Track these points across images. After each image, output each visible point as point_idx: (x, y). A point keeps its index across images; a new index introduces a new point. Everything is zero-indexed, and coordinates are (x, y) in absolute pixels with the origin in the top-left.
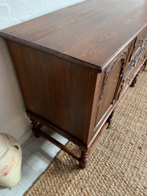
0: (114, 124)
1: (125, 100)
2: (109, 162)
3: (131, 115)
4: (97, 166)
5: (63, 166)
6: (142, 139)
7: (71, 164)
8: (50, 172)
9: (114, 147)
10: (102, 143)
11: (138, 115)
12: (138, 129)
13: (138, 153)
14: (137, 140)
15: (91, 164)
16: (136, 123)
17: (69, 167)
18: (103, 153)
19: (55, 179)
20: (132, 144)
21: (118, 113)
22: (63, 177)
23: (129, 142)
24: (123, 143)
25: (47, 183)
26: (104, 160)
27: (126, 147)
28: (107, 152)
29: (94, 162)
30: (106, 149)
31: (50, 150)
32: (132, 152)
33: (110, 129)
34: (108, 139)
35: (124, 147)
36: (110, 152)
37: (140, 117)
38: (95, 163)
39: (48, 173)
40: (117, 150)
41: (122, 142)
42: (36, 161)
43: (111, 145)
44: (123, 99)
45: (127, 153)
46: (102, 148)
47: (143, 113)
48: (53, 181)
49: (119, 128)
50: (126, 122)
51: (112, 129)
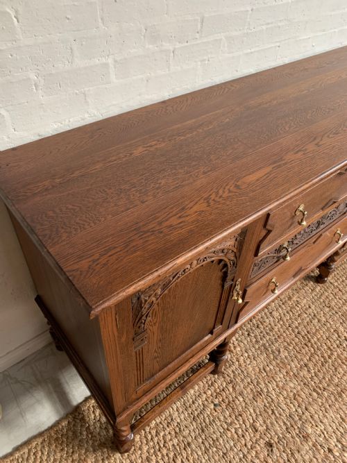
0: (233, 368)
1: (288, 312)
2: (185, 455)
3: (286, 357)
4: (154, 456)
5: (85, 433)
6: (285, 423)
7: (102, 434)
8: (55, 436)
9: (210, 424)
10: (188, 404)
11: (302, 360)
12: (288, 395)
13: (262, 456)
14: (272, 423)
15: (144, 447)
16: (288, 379)
17: (96, 437)
18: (180, 429)
19: (59, 455)
20: (257, 431)
21: (257, 342)
22: (76, 456)
23: (252, 421)
24: (236, 422)
25: (40, 457)
26: (175, 448)
27: (240, 432)
28: (191, 430)
29: (152, 444)
30: (191, 423)
31: (74, 385)
32: (248, 449)
33: (221, 377)
34: (206, 400)
35: (233, 431)
36: (197, 433)
37: (306, 365)
38: (153, 448)
39: (50, 437)
40: (214, 432)
41: (234, 417)
42: (38, 401)
43: (206, 415)
44: (282, 309)
45: (235, 449)
46: (182, 417)
47: (317, 358)
48: (52, 459)
49: (243, 380)
50: (264, 370)
51: (224, 378)
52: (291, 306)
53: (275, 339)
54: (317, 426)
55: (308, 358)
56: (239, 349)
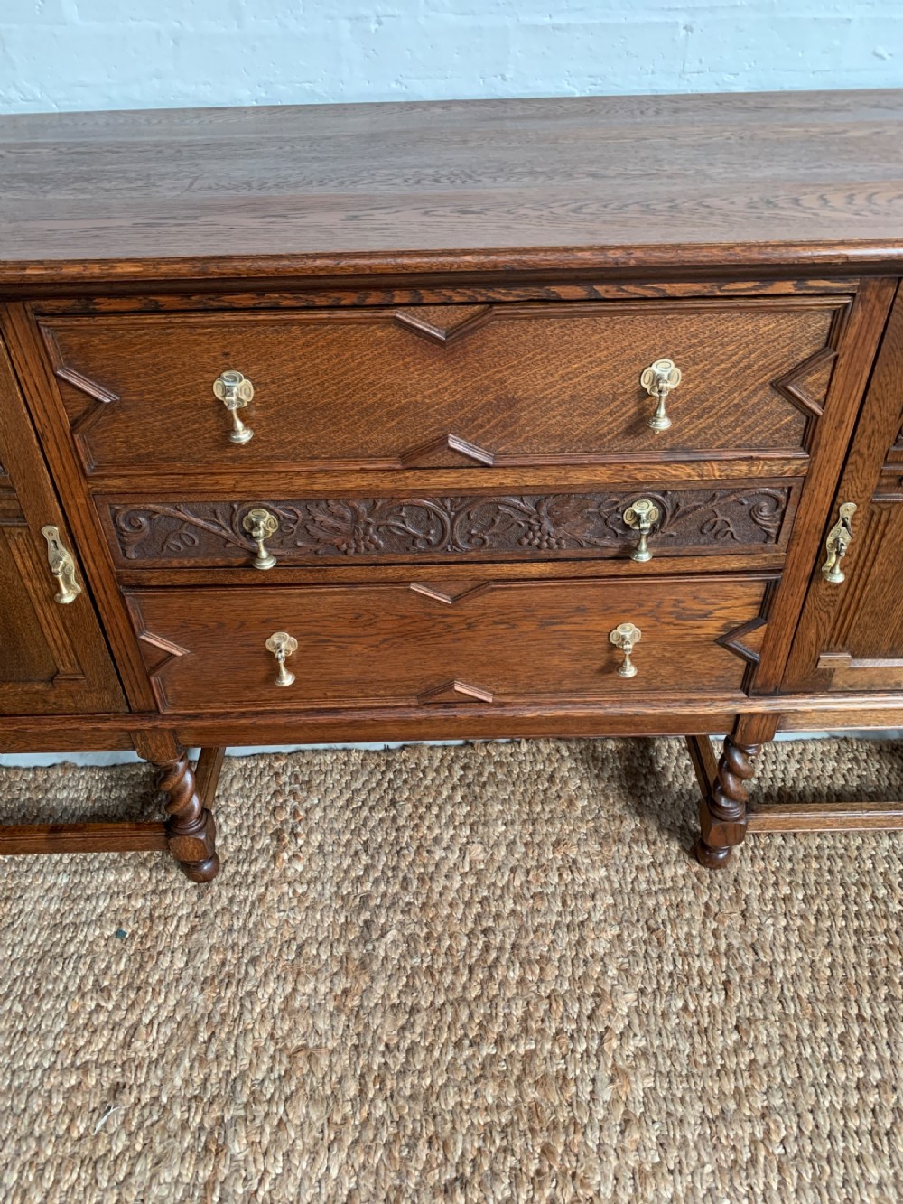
0: (241, 894)
1: (514, 869)
3: (385, 957)
6: (204, 1084)
10: (76, 893)
11: (418, 992)
12: (286, 1037)
13: (79, 1100)
14: (177, 1060)
16: (330, 1006)
21: (359, 880)
24: (116, 994)
27: (99, 1020)
28: (25, 941)
32: (73, 1062)
33: (195, 892)
36: (29, 954)
41: (123, 983)
43: (79, 937)
44: (510, 853)
45: (50, 1042)
49: (230, 930)
50: (301, 947)
51: (200, 896)
52: (543, 860)
53: (409, 904)
54: (265, 1154)
55: (440, 1000)
56: (300, 868)
